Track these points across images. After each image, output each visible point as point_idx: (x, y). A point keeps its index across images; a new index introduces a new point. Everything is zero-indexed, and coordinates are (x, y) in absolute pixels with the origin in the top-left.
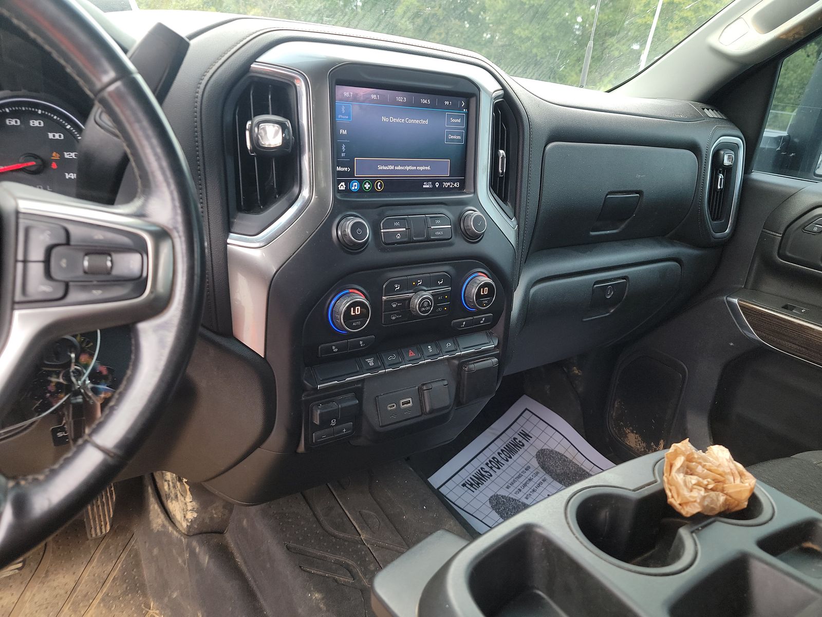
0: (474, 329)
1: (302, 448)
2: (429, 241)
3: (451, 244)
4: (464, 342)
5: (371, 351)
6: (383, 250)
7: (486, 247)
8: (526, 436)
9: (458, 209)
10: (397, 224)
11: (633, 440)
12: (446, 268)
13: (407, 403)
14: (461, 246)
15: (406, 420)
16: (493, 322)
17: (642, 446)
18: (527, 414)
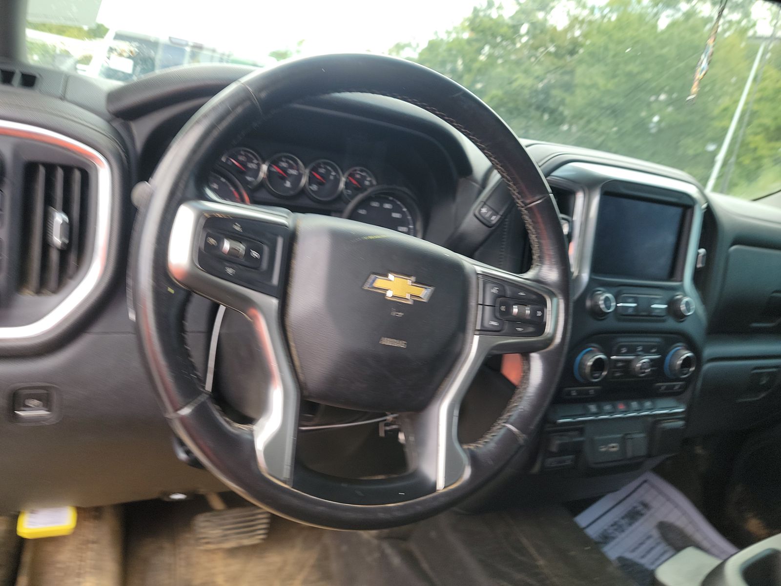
0: (670, 394)
1: (536, 469)
2: (651, 316)
3: (664, 321)
4: (661, 402)
5: (596, 399)
6: (619, 320)
7: (687, 326)
8: (646, 505)
9: (670, 293)
10: (630, 300)
11: (753, 524)
12: (657, 340)
13: (614, 447)
14: (671, 324)
15: (612, 462)
16: (683, 389)
17: (763, 532)
18: (646, 485)
